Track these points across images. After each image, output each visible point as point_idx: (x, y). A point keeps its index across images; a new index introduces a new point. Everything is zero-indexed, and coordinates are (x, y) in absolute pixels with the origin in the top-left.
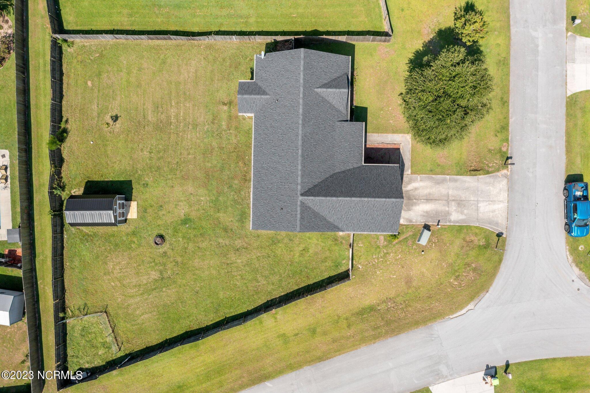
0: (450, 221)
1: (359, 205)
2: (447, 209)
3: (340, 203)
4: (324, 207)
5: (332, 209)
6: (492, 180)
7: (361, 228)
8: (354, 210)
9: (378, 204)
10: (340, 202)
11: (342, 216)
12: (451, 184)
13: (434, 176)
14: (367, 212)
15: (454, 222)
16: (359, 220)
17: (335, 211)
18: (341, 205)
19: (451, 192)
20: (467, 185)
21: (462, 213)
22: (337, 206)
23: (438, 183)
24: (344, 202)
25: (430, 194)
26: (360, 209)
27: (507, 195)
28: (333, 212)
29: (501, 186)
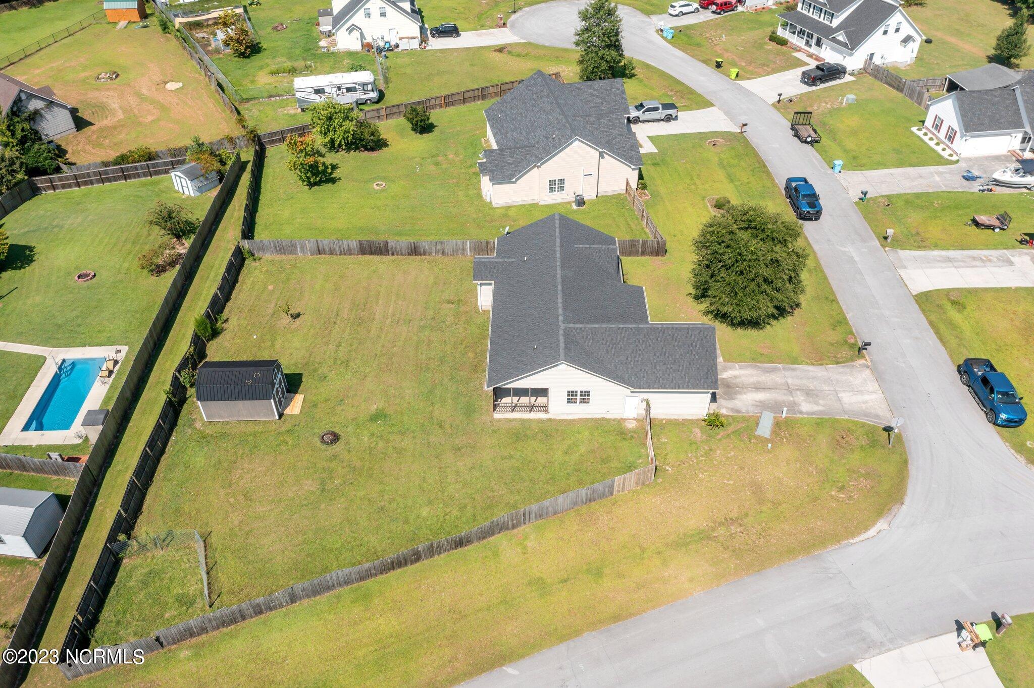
0: (801, 413)
1: (651, 337)
2: (792, 399)
3: (623, 335)
4: (598, 341)
5: (611, 346)
6: (848, 370)
7: (659, 381)
8: (644, 345)
9: (678, 334)
10: (621, 333)
11: (627, 359)
12: (787, 373)
13: (758, 364)
14: (664, 350)
15: (808, 413)
16: (653, 364)
17: (615, 348)
18: (624, 337)
19: (790, 381)
20: (811, 374)
21: (817, 404)
22: (619, 339)
23: (767, 371)
24: (628, 333)
25: (758, 382)
26: (654, 344)
27: (877, 386)
28: (613, 350)
29: (864, 376)
